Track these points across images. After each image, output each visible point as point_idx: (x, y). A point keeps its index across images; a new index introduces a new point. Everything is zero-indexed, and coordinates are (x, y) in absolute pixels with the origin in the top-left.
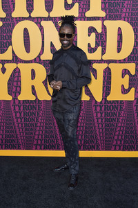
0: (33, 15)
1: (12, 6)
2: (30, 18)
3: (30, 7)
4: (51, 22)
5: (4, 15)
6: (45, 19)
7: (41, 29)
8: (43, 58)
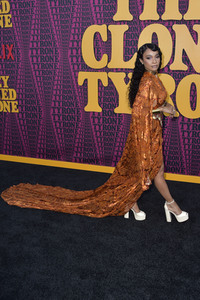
0: (164, 17)
1: (140, 8)
2: (160, 21)
3: (161, 8)
4: (185, 25)
5: (130, 18)
6: (178, 22)
7: (173, 33)
8: (172, 67)
